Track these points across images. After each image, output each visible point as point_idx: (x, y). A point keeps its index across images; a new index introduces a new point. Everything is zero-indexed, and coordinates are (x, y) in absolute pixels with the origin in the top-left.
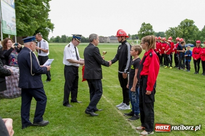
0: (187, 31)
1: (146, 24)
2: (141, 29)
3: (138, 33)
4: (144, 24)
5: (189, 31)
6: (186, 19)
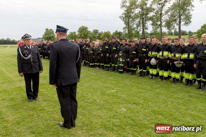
0: (83, 34)
1: (49, 29)
2: (45, 33)
3: (43, 36)
4: (47, 30)
5: (84, 34)
6: (83, 26)
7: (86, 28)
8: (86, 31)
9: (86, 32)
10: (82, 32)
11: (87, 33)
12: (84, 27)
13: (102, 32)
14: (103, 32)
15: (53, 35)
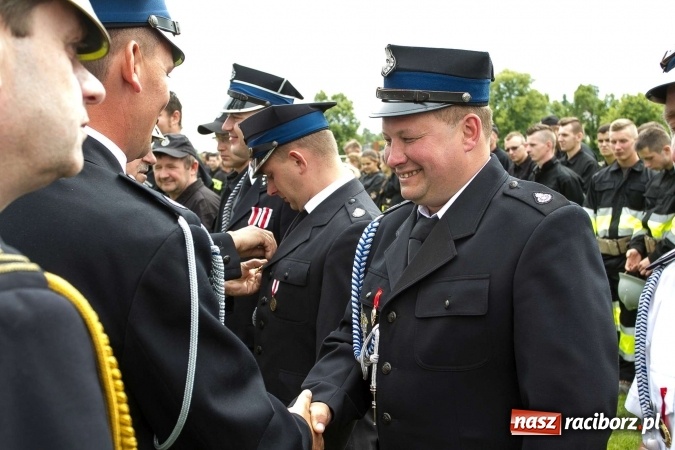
7: (524, 81)
8: (521, 94)
9: (523, 100)
10: (501, 98)
11: (529, 106)
12: (513, 73)
13: (612, 96)
14: (618, 97)
15: (347, 123)
